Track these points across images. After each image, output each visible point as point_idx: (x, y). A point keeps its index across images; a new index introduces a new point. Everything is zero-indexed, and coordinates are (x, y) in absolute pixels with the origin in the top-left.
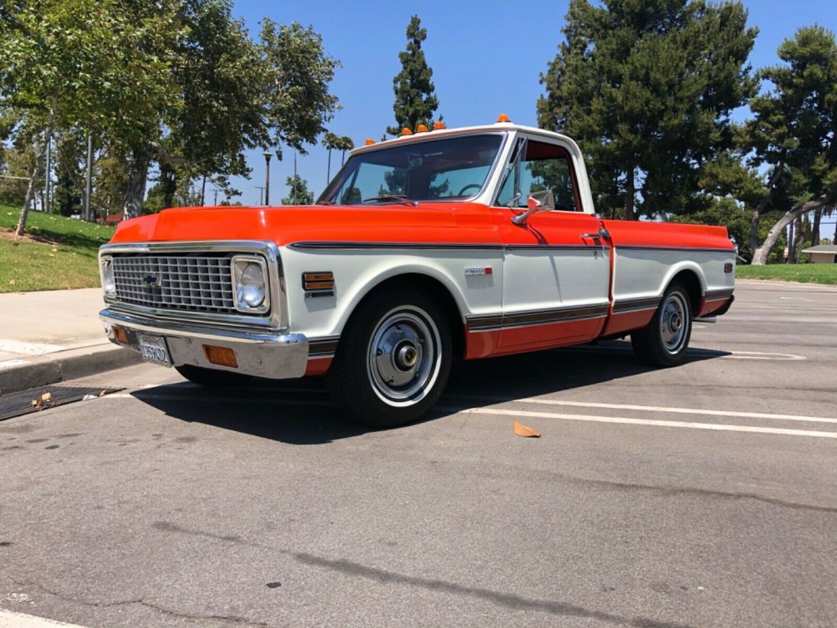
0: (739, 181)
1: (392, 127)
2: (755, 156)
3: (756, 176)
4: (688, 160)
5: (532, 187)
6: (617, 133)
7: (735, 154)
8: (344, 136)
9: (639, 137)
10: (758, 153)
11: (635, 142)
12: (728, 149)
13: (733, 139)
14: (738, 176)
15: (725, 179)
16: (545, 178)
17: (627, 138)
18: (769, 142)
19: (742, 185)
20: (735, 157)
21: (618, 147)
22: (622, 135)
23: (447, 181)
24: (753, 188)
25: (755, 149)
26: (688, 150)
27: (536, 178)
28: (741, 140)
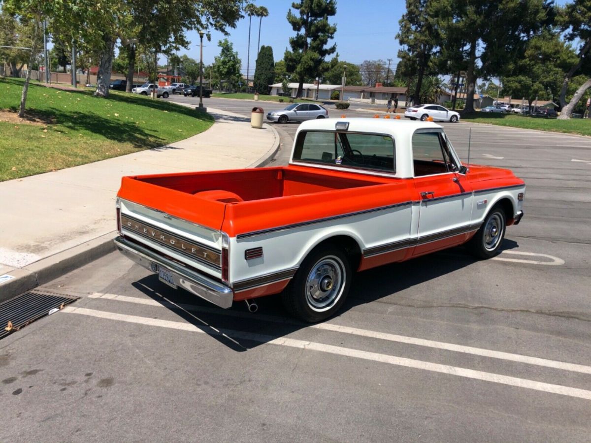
0: (557, 52)
1: (296, 3)
2: (571, 32)
3: (570, 49)
4: (519, 34)
5: (399, 53)
6: (466, 14)
7: (556, 30)
8: (261, 6)
9: (482, 17)
10: (573, 30)
11: (479, 22)
12: (551, 25)
13: (556, 18)
14: (556, 49)
15: (547, 50)
16: (409, 46)
17: (473, 18)
18: (583, 21)
19: (559, 55)
20: (556, 32)
21: (465, 25)
22: (470, 16)
23: (335, 45)
24: (567, 58)
25: (571, 27)
26: (520, 26)
27: (403, 45)
28: (562, 19)
